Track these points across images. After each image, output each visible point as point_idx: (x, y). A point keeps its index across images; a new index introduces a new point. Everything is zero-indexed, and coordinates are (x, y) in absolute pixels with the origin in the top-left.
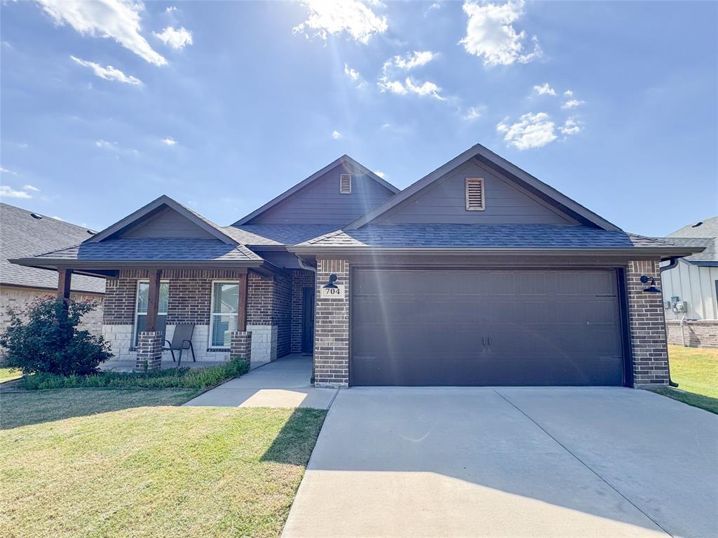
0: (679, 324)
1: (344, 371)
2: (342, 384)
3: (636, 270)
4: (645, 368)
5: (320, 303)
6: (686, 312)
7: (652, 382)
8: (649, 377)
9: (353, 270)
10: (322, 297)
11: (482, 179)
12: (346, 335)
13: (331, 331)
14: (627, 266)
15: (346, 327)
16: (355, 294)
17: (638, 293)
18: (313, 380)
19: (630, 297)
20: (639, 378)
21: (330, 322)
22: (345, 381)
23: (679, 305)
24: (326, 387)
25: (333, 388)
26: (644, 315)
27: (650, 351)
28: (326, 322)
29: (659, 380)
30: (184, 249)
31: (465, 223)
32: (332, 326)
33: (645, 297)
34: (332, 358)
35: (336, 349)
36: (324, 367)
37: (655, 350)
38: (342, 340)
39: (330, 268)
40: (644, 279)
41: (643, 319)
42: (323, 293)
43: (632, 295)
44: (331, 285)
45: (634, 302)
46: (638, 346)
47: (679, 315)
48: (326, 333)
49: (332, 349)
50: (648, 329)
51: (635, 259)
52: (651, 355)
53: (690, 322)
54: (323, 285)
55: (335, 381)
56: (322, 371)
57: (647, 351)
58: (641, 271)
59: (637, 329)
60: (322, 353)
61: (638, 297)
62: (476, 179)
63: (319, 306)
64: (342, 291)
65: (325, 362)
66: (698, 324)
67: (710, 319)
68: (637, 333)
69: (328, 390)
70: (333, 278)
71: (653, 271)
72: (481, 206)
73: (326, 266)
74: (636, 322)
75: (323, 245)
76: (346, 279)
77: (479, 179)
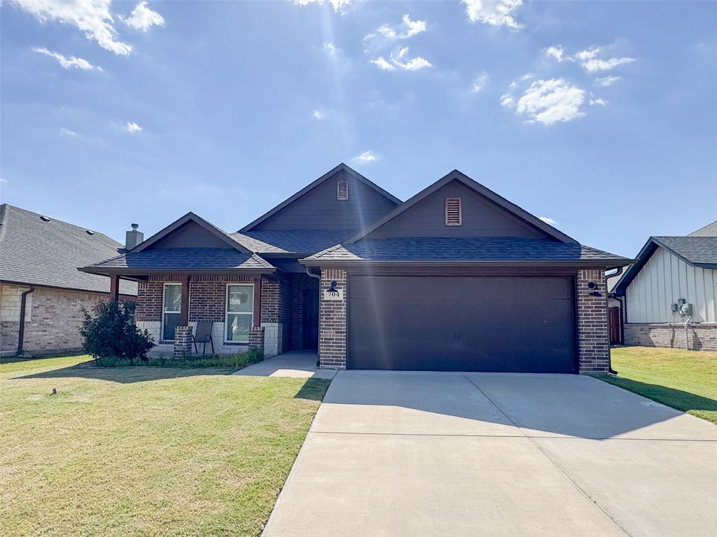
0: (683, 327)
1: (343, 357)
2: (341, 367)
3: (585, 278)
4: (588, 358)
5: (323, 303)
6: (691, 315)
7: (594, 369)
8: (591, 366)
9: (349, 276)
10: (325, 299)
11: (460, 199)
12: (344, 329)
13: (333, 325)
14: (577, 274)
15: (344, 322)
16: (351, 296)
17: (585, 296)
18: (318, 364)
19: (579, 300)
20: (583, 366)
21: (332, 318)
22: (344, 365)
23: (685, 307)
24: (329, 369)
25: (334, 369)
26: (590, 315)
27: (594, 344)
28: (329, 319)
29: (600, 368)
30: (209, 258)
31: (443, 236)
32: (333, 322)
33: (592, 300)
34: (333, 346)
35: (336, 339)
36: (327, 353)
37: (597, 344)
38: (341, 332)
39: (331, 276)
40: (591, 285)
41: (589, 318)
42: (327, 295)
43: (580, 298)
44: (332, 290)
45: (582, 304)
46: (583, 340)
47: (685, 318)
48: (328, 326)
49: (333, 339)
50: (593, 326)
51: (583, 268)
52: (594, 347)
53: (694, 324)
54: (326, 290)
55: (335, 364)
56: (325, 357)
57: (591, 344)
58: (589, 278)
59: (583, 326)
60: (325, 343)
61: (585, 300)
62: (455, 199)
63: (323, 306)
64: (341, 295)
65: (328, 350)
66: (700, 327)
67: (712, 322)
68: (583, 329)
69: (331, 371)
70: (334, 284)
71: (600, 278)
72: (458, 222)
73: (328, 275)
74: (582, 321)
75: (326, 258)
76: (343, 284)
77: (457, 198)
